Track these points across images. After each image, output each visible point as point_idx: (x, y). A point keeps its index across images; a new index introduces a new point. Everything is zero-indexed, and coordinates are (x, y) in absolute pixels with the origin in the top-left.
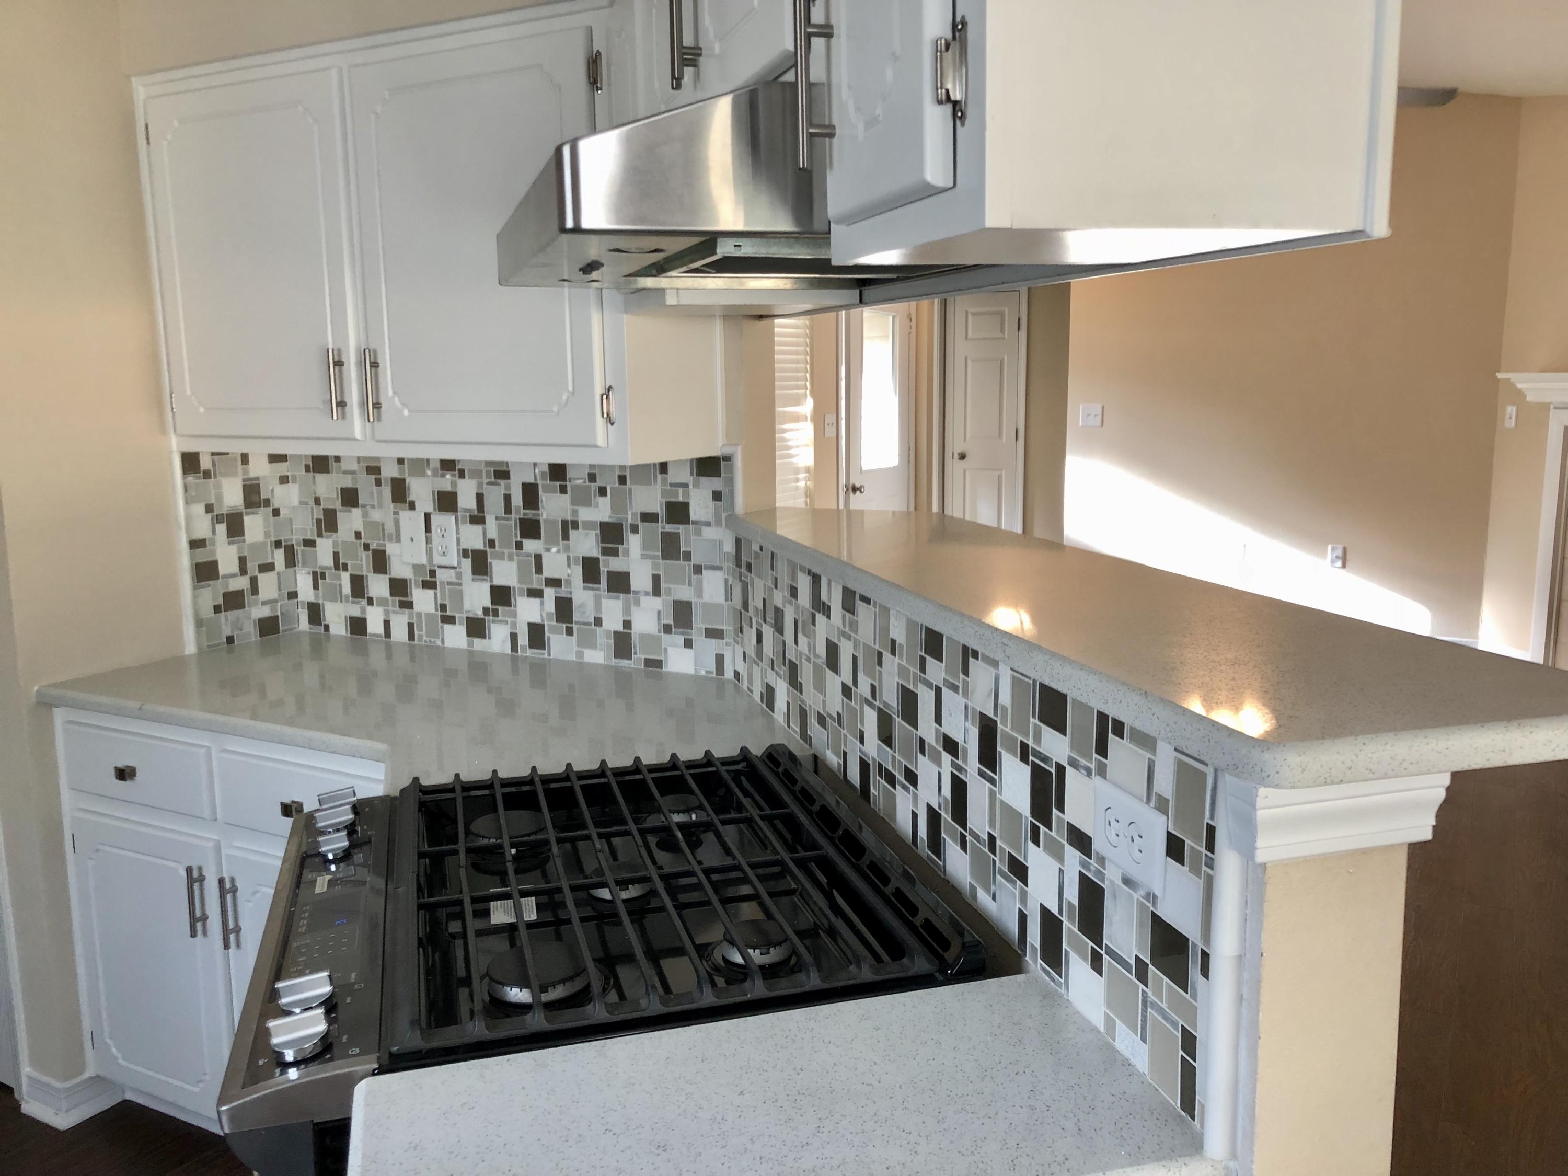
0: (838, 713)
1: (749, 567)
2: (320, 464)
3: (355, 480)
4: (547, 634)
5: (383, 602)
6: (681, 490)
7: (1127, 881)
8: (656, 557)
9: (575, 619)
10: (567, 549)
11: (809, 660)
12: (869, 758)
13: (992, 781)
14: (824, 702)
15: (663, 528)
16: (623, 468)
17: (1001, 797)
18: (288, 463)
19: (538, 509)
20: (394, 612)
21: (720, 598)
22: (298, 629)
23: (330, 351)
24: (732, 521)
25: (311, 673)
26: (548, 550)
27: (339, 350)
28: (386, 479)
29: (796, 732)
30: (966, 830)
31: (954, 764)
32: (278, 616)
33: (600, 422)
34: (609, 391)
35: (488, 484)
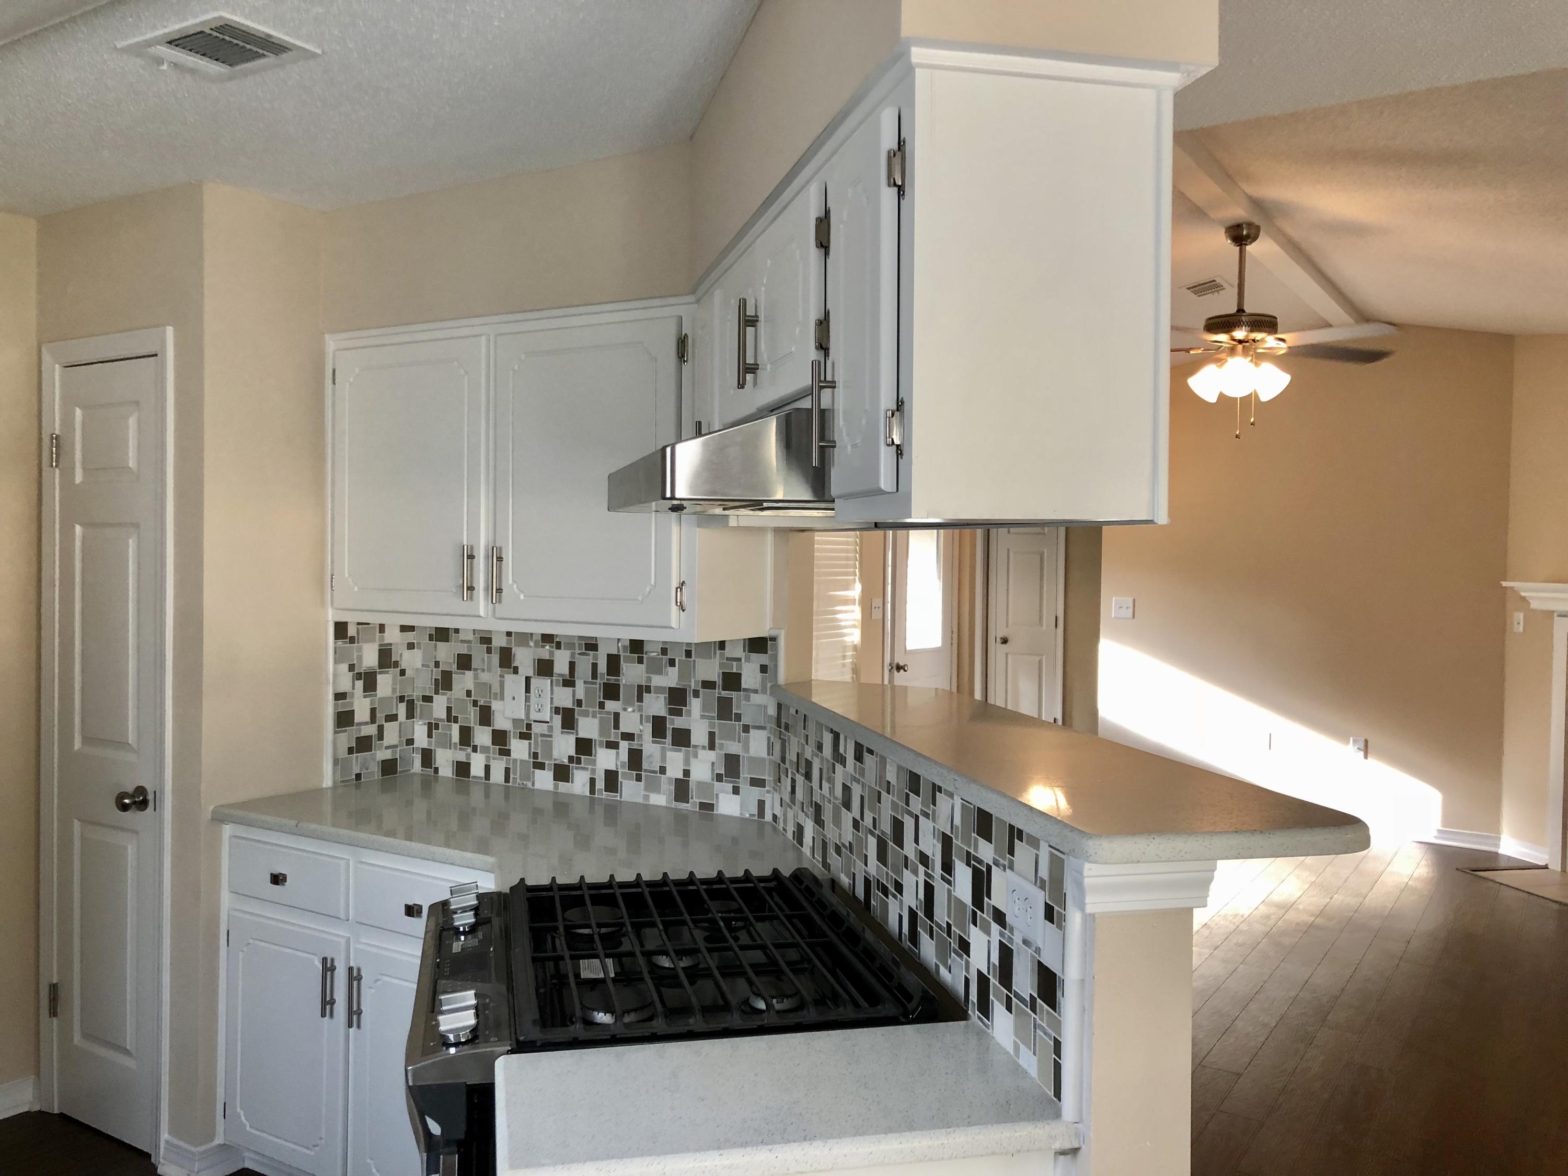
0: (850, 842)
1: (787, 728)
2: (442, 634)
3: (469, 648)
4: (620, 780)
5: (485, 750)
6: (735, 663)
7: (1026, 942)
8: (713, 718)
9: (644, 768)
10: (640, 709)
11: (829, 802)
12: (870, 877)
13: (949, 882)
14: (840, 834)
15: (719, 693)
16: (689, 644)
17: (955, 894)
18: (414, 633)
19: (619, 676)
20: (494, 759)
21: (764, 754)
22: (412, 771)
23: (465, 547)
24: (776, 689)
25: (420, 807)
26: (625, 709)
27: (472, 547)
28: (496, 648)
29: (818, 861)
30: (933, 923)
31: (927, 874)
32: (397, 759)
33: (674, 609)
34: (682, 585)
35: (579, 654)
